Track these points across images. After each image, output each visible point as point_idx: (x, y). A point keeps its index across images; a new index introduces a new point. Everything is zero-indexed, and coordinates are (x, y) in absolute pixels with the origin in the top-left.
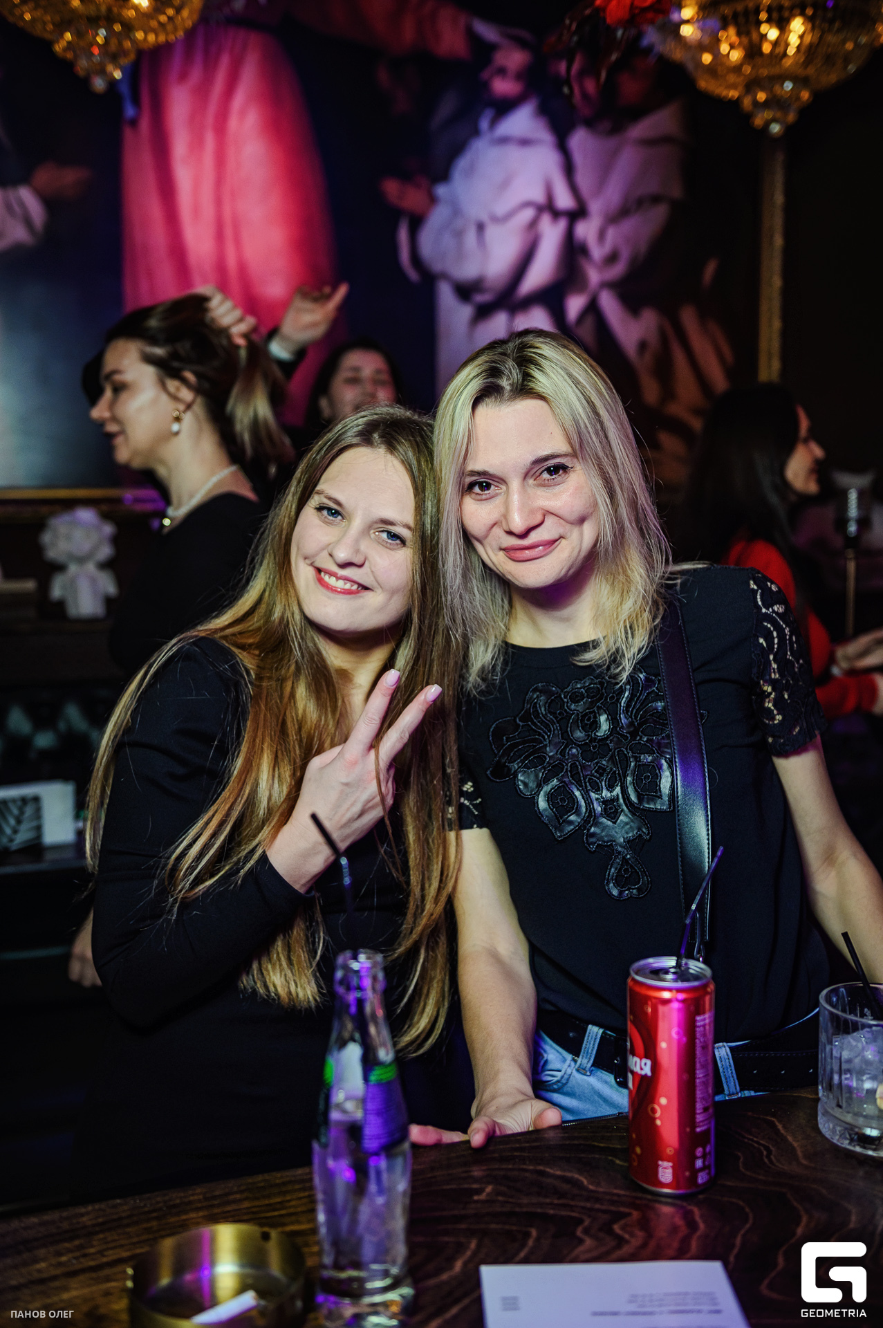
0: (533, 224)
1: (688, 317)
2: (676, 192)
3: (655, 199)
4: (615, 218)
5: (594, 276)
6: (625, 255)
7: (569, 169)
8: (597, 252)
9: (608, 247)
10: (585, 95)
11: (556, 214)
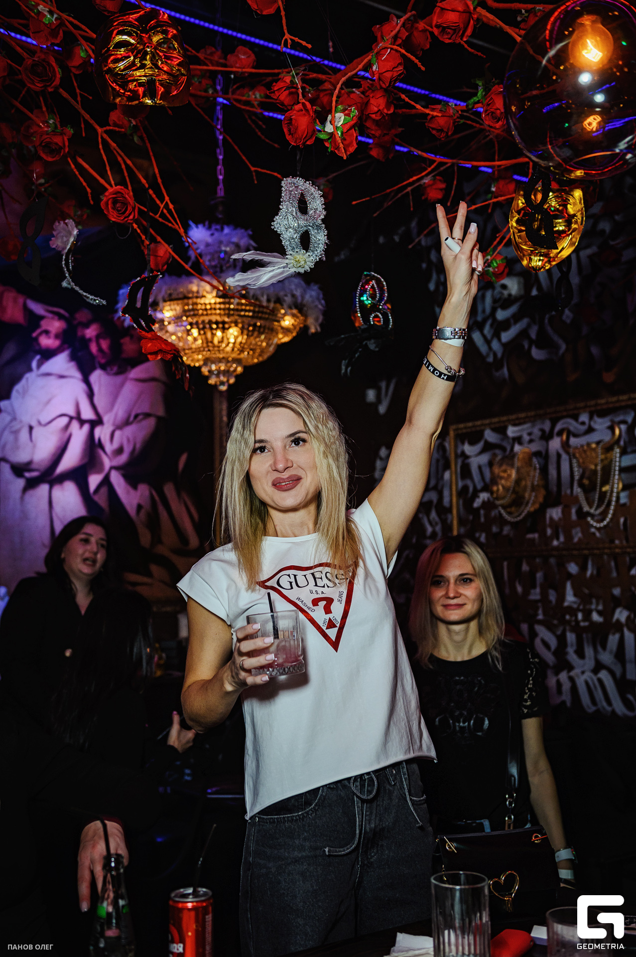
0: (67, 427)
1: (169, 490)
2: (161, 412)
3: (147, 415)
4: (119, 427)
5: (107, 463)
6: (127, 450)
7: (91, 395)
8: (109, 448)
9: (116, 445)
10: (100, 349)
11: (82, 422)
